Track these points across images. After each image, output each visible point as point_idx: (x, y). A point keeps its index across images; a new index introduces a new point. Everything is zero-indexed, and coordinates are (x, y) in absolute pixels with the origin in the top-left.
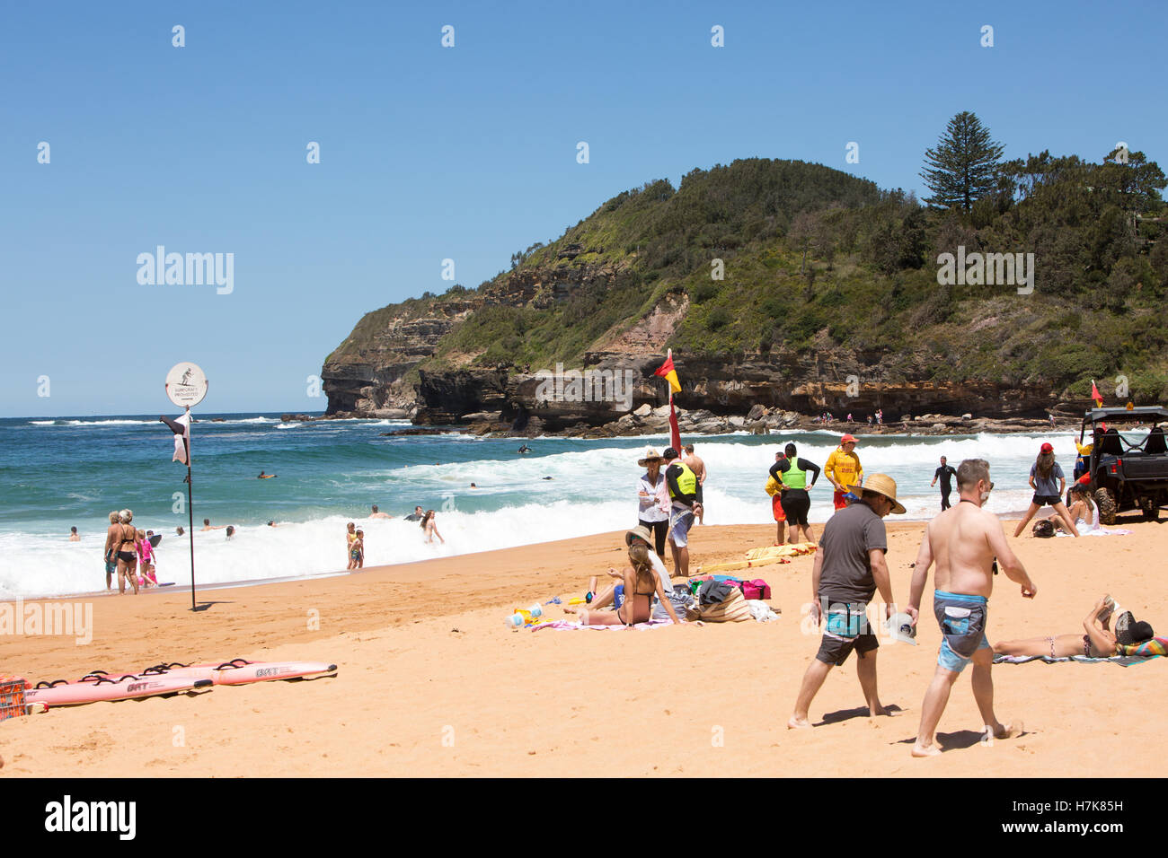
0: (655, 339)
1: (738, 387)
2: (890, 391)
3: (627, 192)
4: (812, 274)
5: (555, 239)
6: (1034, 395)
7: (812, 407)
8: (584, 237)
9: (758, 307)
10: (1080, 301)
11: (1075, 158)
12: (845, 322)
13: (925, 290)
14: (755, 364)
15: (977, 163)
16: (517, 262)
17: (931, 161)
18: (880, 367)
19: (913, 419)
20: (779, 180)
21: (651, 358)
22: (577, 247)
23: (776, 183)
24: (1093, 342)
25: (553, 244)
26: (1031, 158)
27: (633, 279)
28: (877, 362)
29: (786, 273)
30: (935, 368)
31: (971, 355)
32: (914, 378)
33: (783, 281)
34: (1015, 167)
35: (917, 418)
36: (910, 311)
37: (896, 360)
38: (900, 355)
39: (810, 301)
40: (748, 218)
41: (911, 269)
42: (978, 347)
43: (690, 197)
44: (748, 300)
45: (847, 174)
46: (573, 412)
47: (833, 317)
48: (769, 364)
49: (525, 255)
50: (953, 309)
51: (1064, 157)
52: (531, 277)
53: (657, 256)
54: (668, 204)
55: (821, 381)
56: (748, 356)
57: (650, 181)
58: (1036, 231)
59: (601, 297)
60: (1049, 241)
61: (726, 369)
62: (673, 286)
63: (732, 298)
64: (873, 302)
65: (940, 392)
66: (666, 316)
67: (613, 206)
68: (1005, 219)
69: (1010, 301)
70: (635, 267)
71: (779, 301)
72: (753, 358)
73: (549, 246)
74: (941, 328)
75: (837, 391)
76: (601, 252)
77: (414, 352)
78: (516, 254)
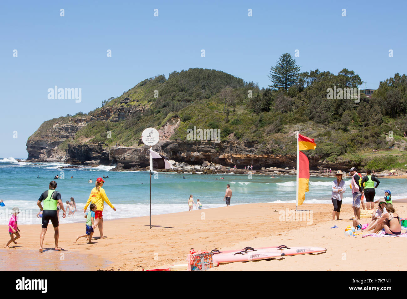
0: (167, 135)
1: (198, 154)
2: (257, 158)
3: (148, 79)
4: (228, 112)
5: (119, 96)
6: (313, 161)
7: (227, 163)
8: (131, 95)
9: (207, 124)
10: (330, 126)
11: (328, 72)
12: (241, 131)
13: (271, 120)
14: (205, 146)
15: (290, 73)
16: (104, 104)
17: (273, 71)
18: (254, 149)
19: (266, 169)
21: (165, 142)
22: (128, 99)
23: (206, 78)
24: (336, 142)
25: (118, 98)
26: (311, 72)
27: (152, 112)
28: (252, 147)
29: (218, 112)
30: (275, 150)
31: (289, 145)
32: (267, 153)
33: (217, 115)
34: (305, 74)
35: (267, 168)
36: (265, 128)
37: (260, 146)
38: (262, 144)
39: (227, 123)
40: (195, 91)
41: (266, 112)
42: (292, 143)
43: (173, 82)
44: (202, 121)
46: (134, 162)
47: (236, 129)
48: (211, 146)
49: (107, 101)
50: (282, 128)
51: (324, 72)
52: (110, 110)
53: (160, 104)
54: (164, 84)
55: (231, 153)
56: (203, 143)
57: (157, 75)
58: (314, 99)
59: (139, 118)
60: (319, 103)
61: (194, 147)
62: (174, 115)
63: (197, 120)
64: (251, 124)
65: (276, 159)
66: (171, 126)
67: (143, 84)
68: (302, 94)
69: (304, 125)
70: (151, 107)
71: (215, 122)
72: (204, 143)
73: (117, 98)
74: (278, 135)
75: (237, 157)
76: (138, 101)
77: (63, 137)
78: (104, 101)
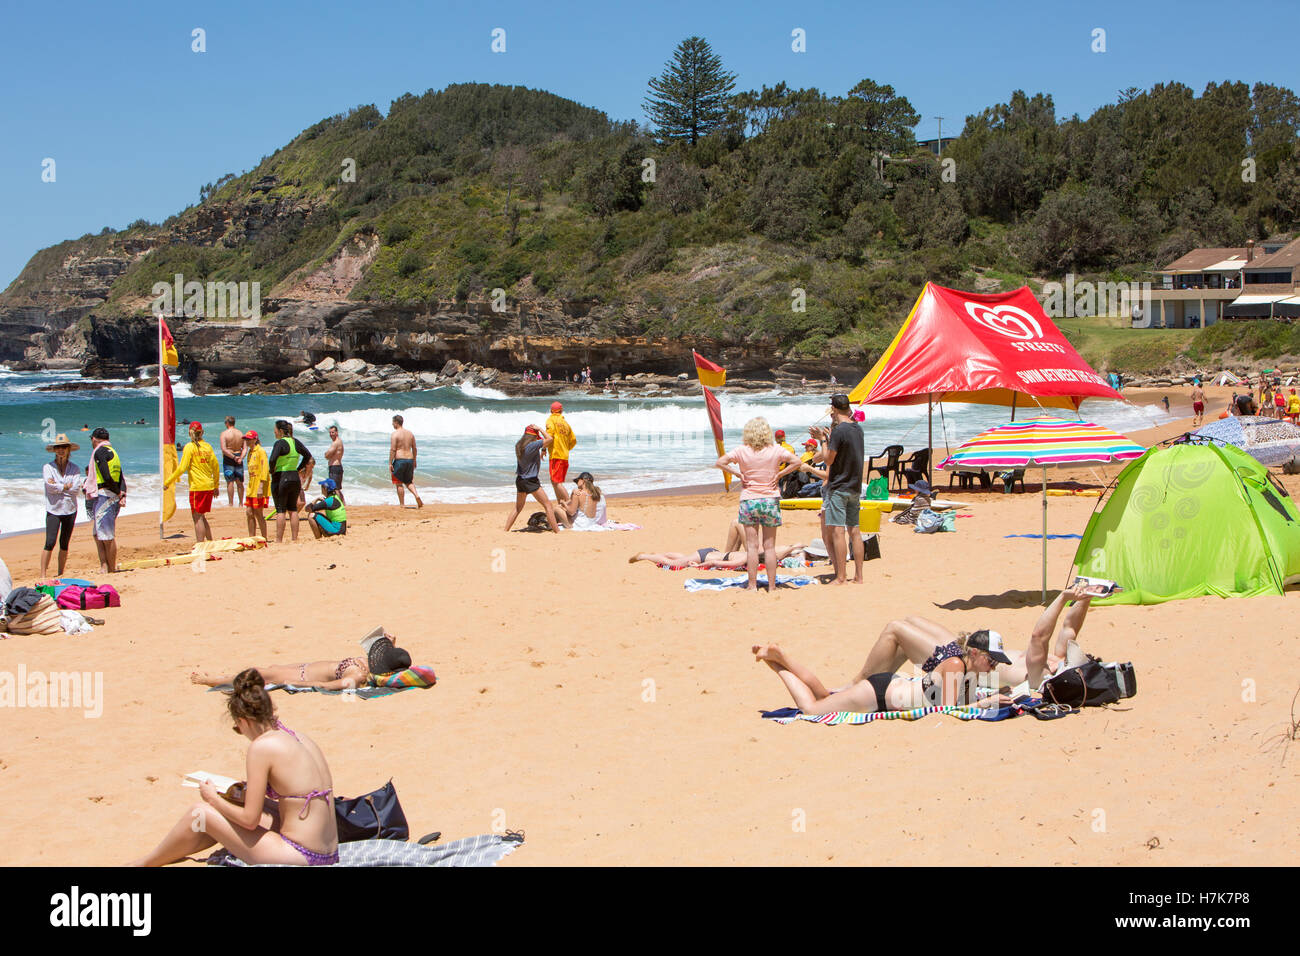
0: (340, 285)
1: (431, 340)
2: (598, 346)
3: (330, 118)
4: (516, 215)
5: (248, 170)
6: (757, 354)
7: (513, 363)
8: (280, 168)
9: (455, 251)
10: (813, 250)
11: (814, 92)
12: (551, 269)
13: (641, 235)
14: (451, 314)
15: (707, 94)
16: (206, 195)
17: (656, 92)
18: (589, 320)
19: (623, 378)
20: (497, 107)
21: (336, 306)
22: (273, 179)
23: (495, 111)
24: (825, 296)
25: (245, 177)
26: (766, 90)
27: (333, 218)
28: (585, 314)
29: (488, 214)
30: (649, 322)
31: (688, 308)
32: (626, 333)
33: (484, 222)
34: (747, 99)
35: (628, 377)
36: (622, 258)
37: (605, 312)
38: (611, 307)
39: (513, 245)
40: (462, 150)
41: (627, 211)
42: (697, 300)
43: (397, 126)
44: (443, 243)
45: (575, 103)
46: (247, 366)
47: (539, 263)
48: (466, 314)
49: (215, 186)
50: (670, 257)
51: (802, 90)
52: (221, 212)
53: (359, 190)
54: (374, 133)
55: (524, 334)
56: (443, 305)
57: (355, 107)
58: (767, 170)
59: (293, 236)
60: (780, 183)
61: (418, 319)
62: (363, 225)
63: (427, 240)
64: (583, 247)
65: (654, 349)
66: (353, 260)
67: (313, 134)
68: (734, 158)
69: (736, 249)
70: (333, 203)
71: (478, 244)
72: (448, 307)
73: (242, 177)
74: (658, 278)
75: (540, 346)
76: (298, 185)
77: (91, 295)
78: (205, 185)
